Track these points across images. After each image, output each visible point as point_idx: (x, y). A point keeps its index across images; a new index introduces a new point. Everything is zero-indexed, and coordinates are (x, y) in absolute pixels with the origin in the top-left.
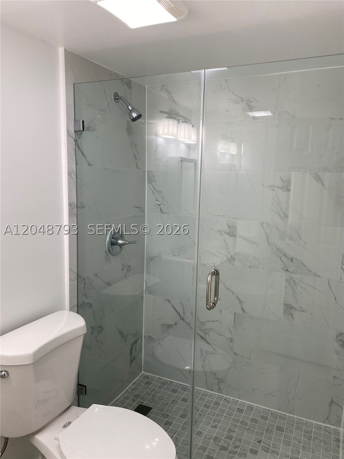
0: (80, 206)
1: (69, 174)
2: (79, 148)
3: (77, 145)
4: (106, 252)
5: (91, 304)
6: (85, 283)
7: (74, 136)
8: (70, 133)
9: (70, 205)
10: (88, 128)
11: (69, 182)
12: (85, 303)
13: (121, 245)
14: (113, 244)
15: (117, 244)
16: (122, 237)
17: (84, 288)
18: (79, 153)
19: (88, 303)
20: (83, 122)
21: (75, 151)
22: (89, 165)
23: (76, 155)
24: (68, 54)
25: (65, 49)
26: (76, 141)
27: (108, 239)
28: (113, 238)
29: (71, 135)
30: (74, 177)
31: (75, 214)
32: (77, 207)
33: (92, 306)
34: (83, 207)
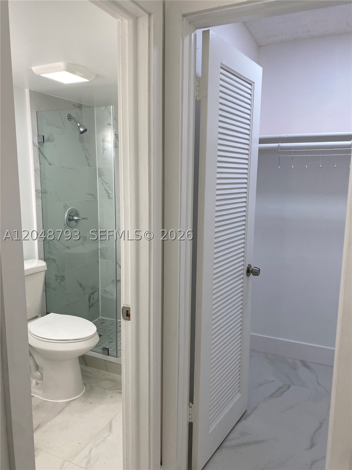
0: (43, 192)
1: (35, 171)
2: (42, 153)
3: (40, 152)
4: (65, 225)
5: (55, 260)
6: (49, 245)
7: (38, 146)
8: (35, 144)
9: (36, 191)
10: (48, 140)
11: (35, 176)
12: (50, 258)
13: (77, 221)
14: (70, 219)
15: (73, 220)
16: (77, 215)
17: (49, 247)
18: (42, 157)
19: (52, 258)
20: (43, 136)
21: (39, 155)
22: (50, 165)
23: (39, 158)
24: (32, 93)
25: (29, 90)
26: (39, 149)
27: (66, 216)
28: (70, 215)
29: (36, 145)
30: (39, 173)
31: (40, 197)
32: (41, 192)
33: (55, 261)
34: (46, 193)
